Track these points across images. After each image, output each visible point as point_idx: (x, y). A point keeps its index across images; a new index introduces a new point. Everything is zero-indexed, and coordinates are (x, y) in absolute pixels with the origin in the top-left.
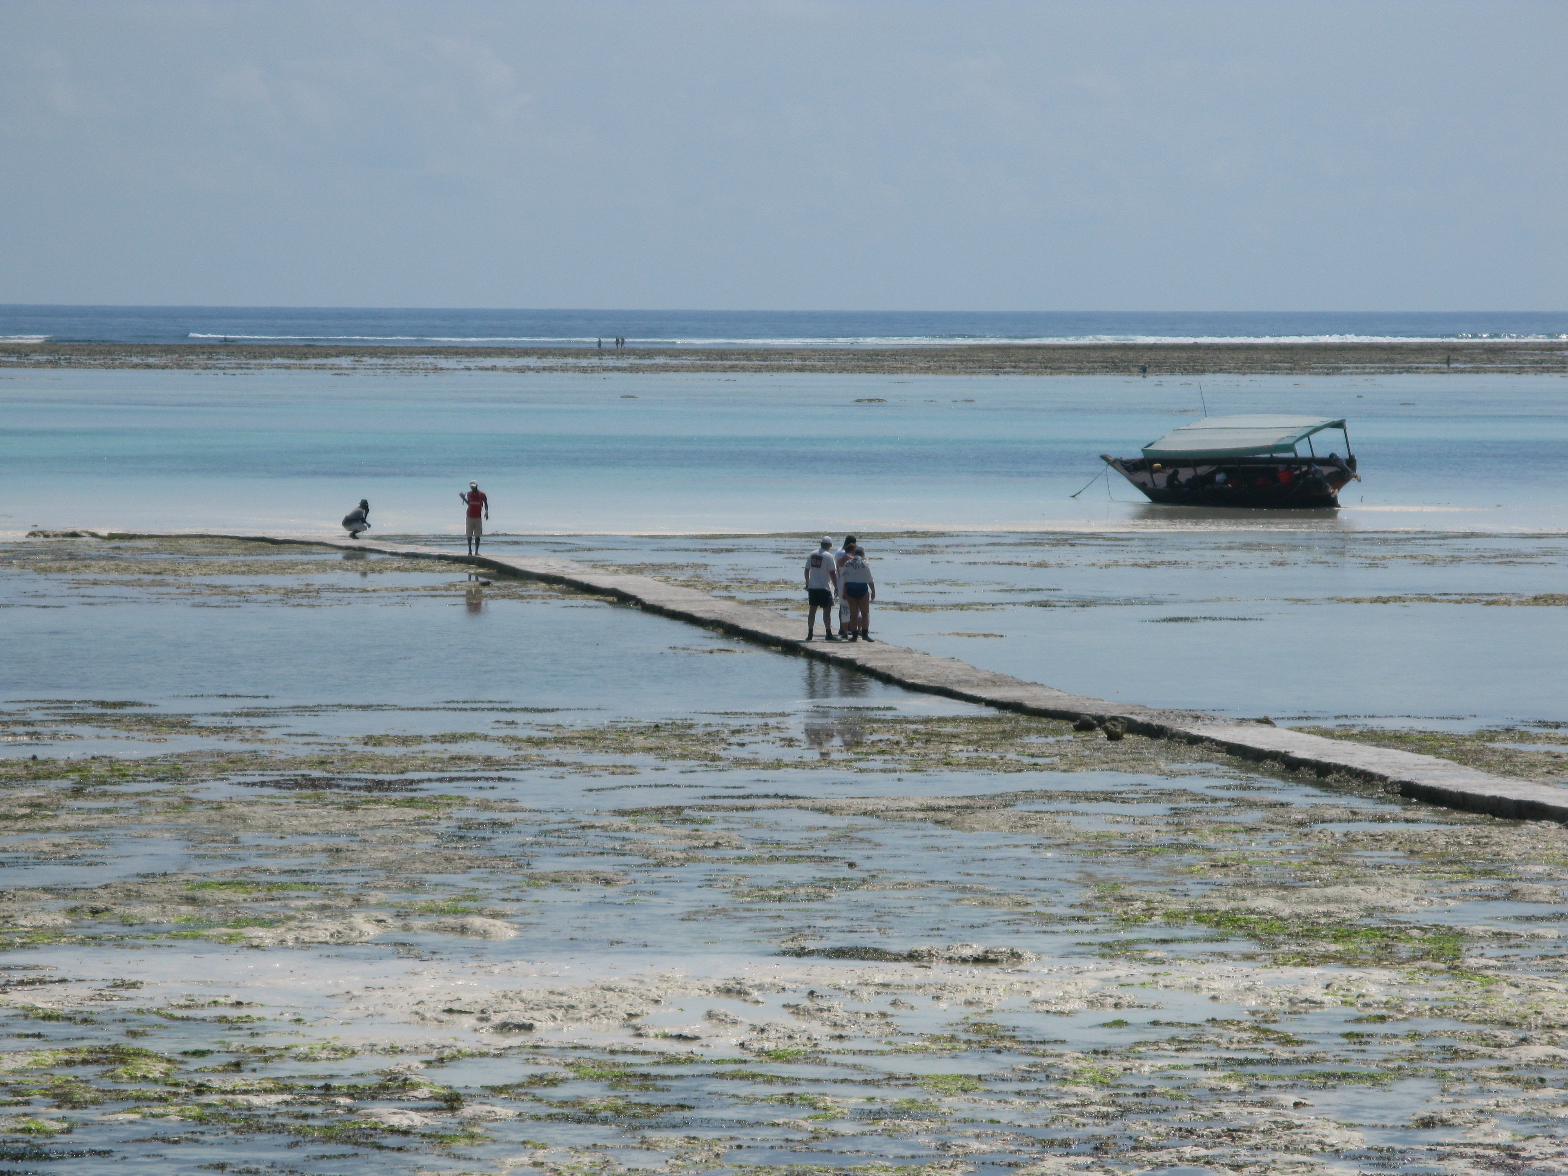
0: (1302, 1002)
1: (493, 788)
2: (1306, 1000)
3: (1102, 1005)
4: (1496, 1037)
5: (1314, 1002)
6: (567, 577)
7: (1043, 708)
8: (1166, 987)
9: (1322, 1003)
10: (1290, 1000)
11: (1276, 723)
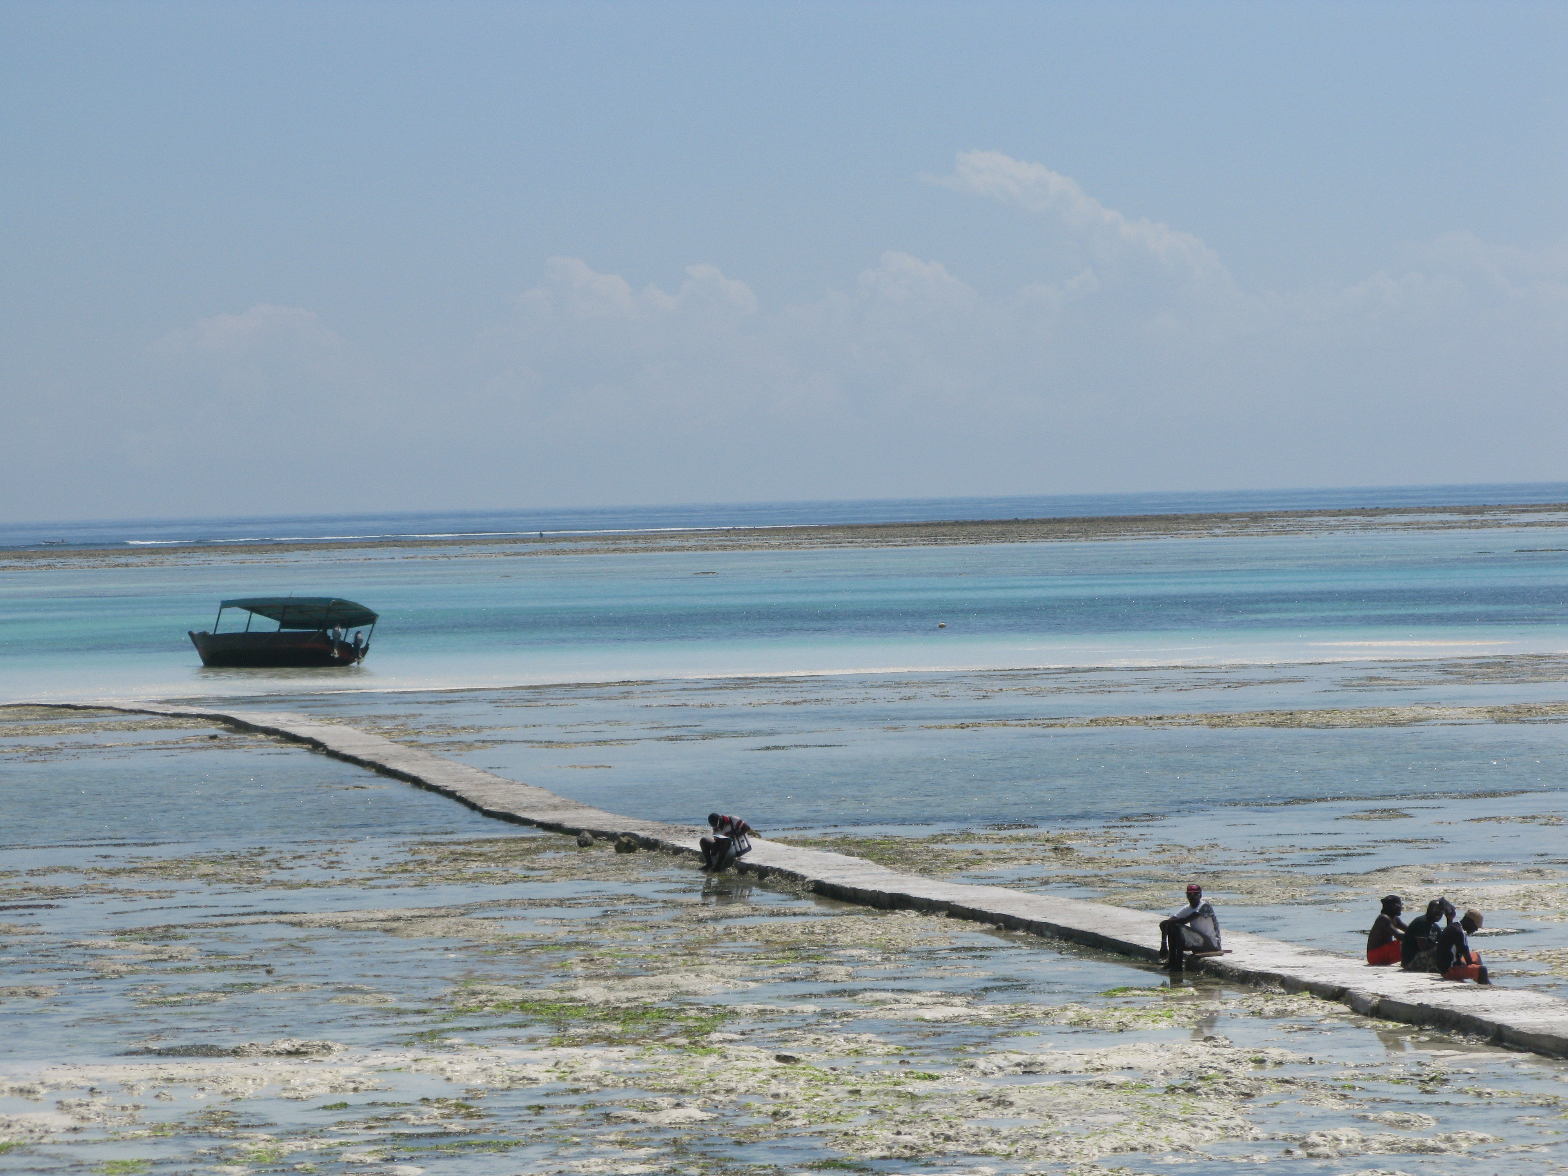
0: (521, 1079)
1: (32, 914)
2: (524, 1078)
3: (344, 1090)
4: (655, 1103)
5: (530, 1079)
6: (281, 729)
7: (575, 827)
8: (417, 1070)
9: (537, 1079)
10: (511, 1078)
11: (761, 834)
